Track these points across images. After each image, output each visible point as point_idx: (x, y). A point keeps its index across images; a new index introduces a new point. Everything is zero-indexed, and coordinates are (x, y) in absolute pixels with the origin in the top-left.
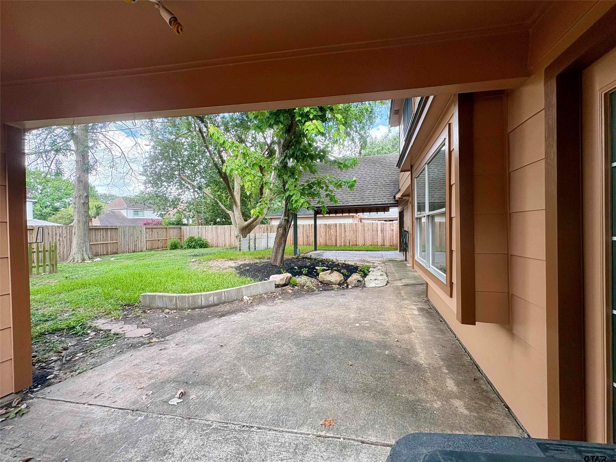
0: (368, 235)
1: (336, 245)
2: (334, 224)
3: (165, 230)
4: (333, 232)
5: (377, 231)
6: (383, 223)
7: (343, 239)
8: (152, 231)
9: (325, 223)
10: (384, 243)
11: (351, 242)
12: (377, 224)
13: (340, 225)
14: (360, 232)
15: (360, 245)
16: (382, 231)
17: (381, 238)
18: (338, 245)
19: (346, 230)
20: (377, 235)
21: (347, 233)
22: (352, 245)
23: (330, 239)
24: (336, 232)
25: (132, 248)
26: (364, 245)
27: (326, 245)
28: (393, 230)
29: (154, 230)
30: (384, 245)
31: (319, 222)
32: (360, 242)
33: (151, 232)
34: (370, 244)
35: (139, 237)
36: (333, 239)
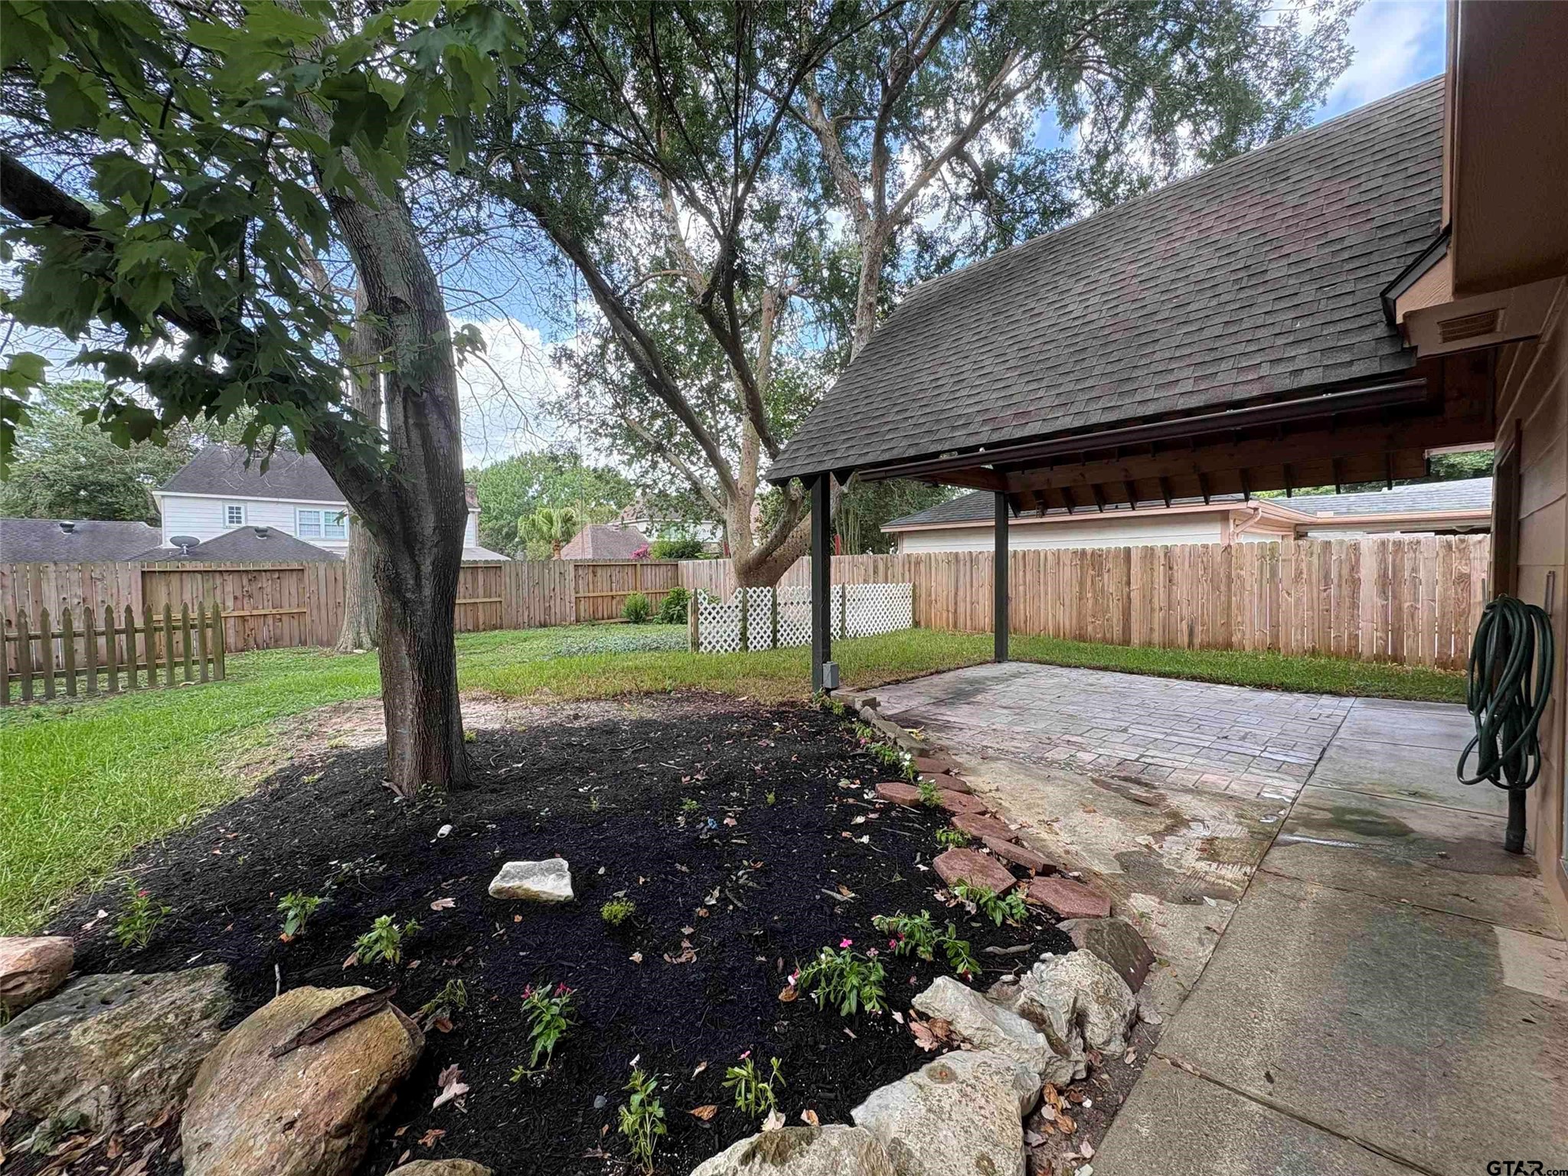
0: (1298, 600)
1: (1127, 642)
2: (1118, 550)
3: (630, 570)
4: (1111, 583)
5: (1355, 583)
6: (1398, 544)
7: (1158, 616)
8: (594, 574)
9: (1079, 547)
10: (1398, 644)
11: (1199, 628)
12: (1356, 547)
13: (1149, 553)
14: (1251, 583)
15: (1249, 649)
16: (1388, 582)
17: (1378, 618)
18: (1135, 639)
19: (1178, 575)
20: (1354, 605)
21: (1181, 592)
22: (1206, 646)
23: (1100, 611)
24: (1129, 583)
25: (539, 616)
26: (1273, 648)
27: (1081, 637)
28: (1464, 580)
29: (599, 571)
30: (1397, 658)
31: (1017, 544)
32: (1251, 630)
33: (591, 575)
34: (1308, 645)
35: (557, 590)
36: (1115, 614)
